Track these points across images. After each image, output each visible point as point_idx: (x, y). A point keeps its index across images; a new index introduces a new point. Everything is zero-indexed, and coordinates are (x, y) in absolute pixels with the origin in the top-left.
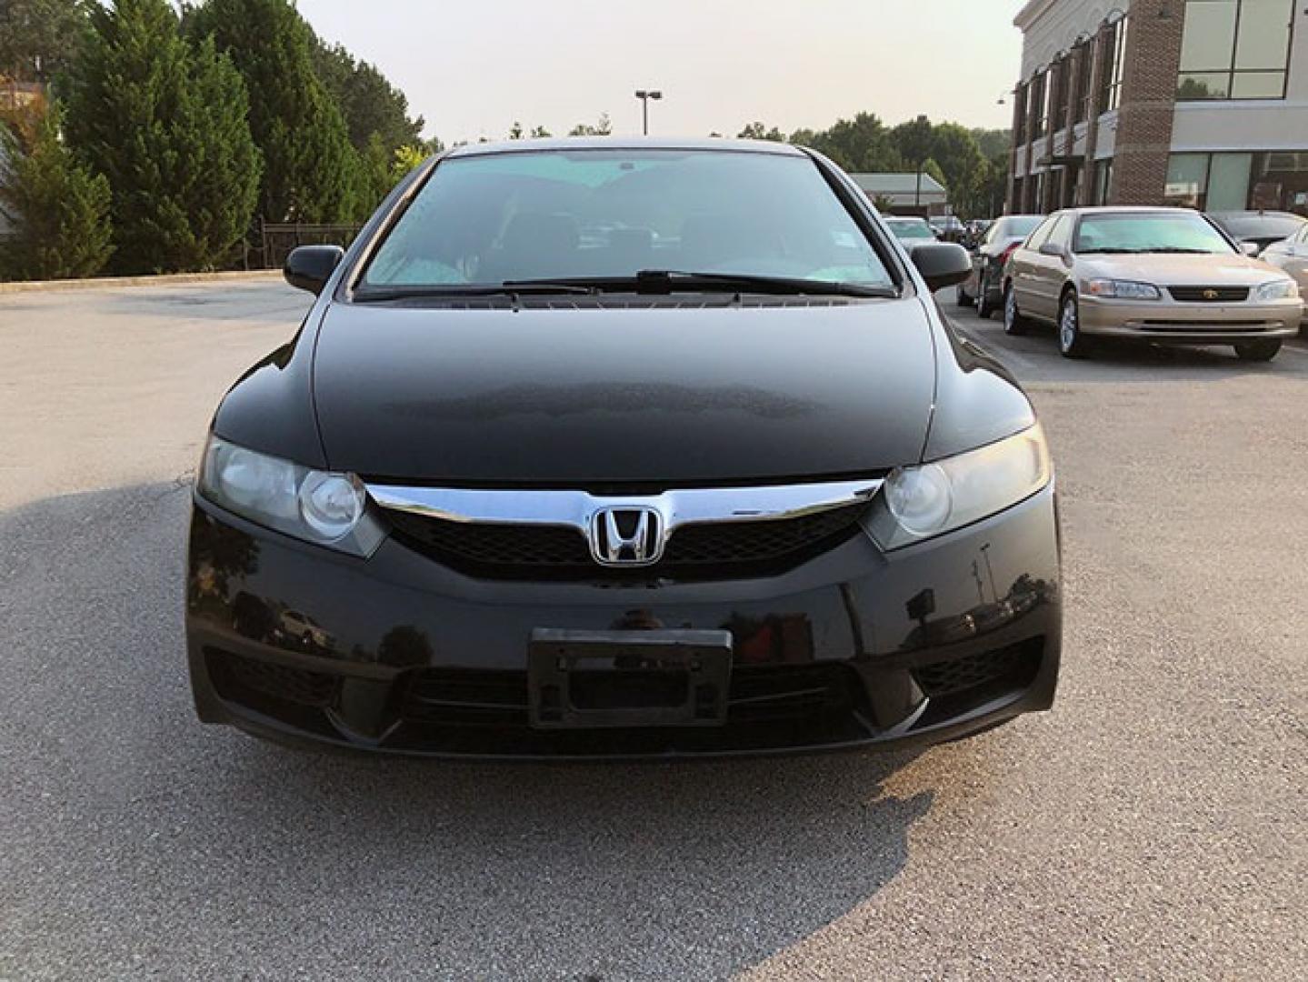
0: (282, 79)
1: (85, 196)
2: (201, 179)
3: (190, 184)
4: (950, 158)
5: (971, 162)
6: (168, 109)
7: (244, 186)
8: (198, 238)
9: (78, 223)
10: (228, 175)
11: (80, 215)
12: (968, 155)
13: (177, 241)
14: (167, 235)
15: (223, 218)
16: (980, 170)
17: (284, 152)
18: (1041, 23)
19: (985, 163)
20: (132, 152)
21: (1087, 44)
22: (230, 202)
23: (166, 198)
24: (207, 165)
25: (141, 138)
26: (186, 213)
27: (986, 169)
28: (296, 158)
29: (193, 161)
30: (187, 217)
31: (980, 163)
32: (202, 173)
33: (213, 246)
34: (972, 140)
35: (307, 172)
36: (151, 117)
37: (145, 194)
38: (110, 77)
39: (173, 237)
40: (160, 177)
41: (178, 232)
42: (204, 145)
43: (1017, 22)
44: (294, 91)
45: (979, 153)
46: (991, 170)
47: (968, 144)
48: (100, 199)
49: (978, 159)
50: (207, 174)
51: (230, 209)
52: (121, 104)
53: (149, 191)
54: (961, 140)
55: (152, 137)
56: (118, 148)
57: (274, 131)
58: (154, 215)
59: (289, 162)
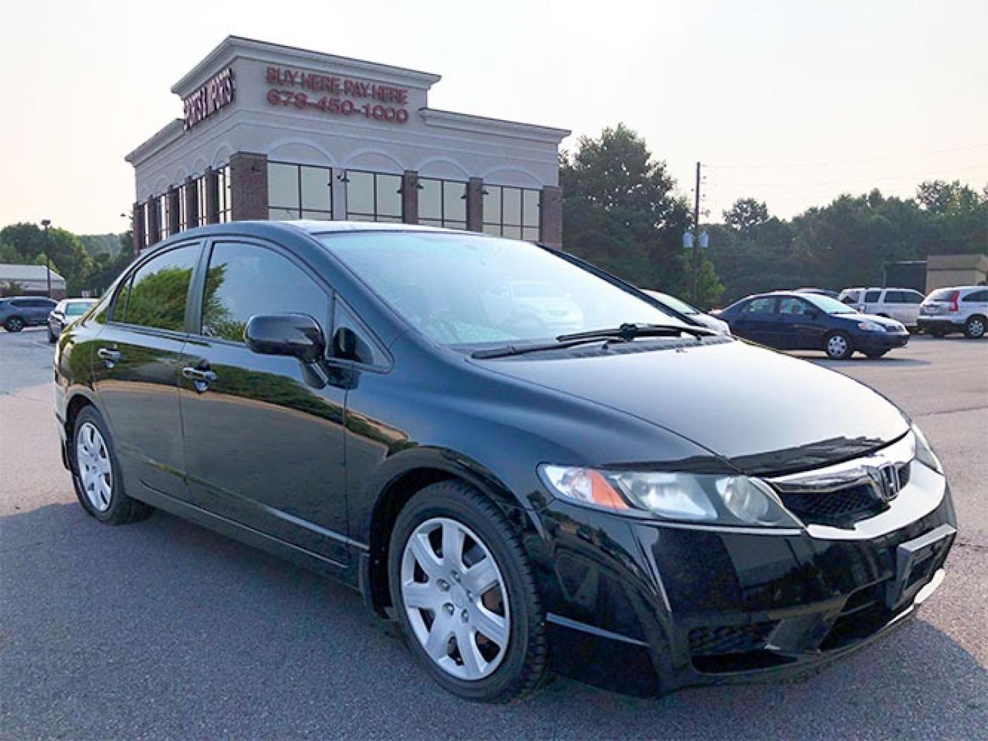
4: (59, 255)
5: (78, 258)
12: (75, 252)
16: (86, 265)
18: (154, 160)
19: (89, 260)
21: (177, 190)
27: (91, 264)
31: (86, 260)
34: (78, 243)
43: (130, 159)
45: (84, 252)
46: (95, 265)
47: (74, 245)
49: (84, 256)
54: (66, 241)
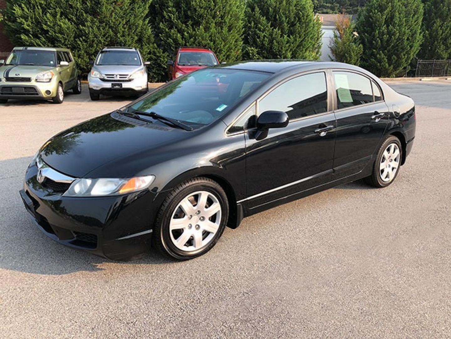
0: (443, 4)
1: (353, 52)
2: (396, 44)
3: (391, 47)
6: (390, 21)
7: (411, 47)
8: (390, 65)
9: (350, 61)
10: (406, 43)
11: (350, 58)
13: (382, 67)
14: (379, 64)
15: (401, 58)
17: (437, 32)
20: (374, 36)
22: (405, 53)
23: (381, 52)
24: (399, 39)
25: (377, 32)
26: (386, 57)
28: (442, 35)
29: (393, 38)
30: (387, 58)
32: (396, 43)
33: (395, 68)
35: (445, 40)
36: (383, 24)
37: (374, 50)
38: (373, 11)
39: (380, 65)
40: (380, 45)
41: (383, 63)
42: (399, 32)
44: (447, 8)
48: (359, 53)
50: (397, 43)
51: (404, 55)
52: (374, 20)
53: (376, 50)
55: (381, 31)
56: (370, 35)
57: (435, 24)
58: (376, 58)
59: (438, 36)
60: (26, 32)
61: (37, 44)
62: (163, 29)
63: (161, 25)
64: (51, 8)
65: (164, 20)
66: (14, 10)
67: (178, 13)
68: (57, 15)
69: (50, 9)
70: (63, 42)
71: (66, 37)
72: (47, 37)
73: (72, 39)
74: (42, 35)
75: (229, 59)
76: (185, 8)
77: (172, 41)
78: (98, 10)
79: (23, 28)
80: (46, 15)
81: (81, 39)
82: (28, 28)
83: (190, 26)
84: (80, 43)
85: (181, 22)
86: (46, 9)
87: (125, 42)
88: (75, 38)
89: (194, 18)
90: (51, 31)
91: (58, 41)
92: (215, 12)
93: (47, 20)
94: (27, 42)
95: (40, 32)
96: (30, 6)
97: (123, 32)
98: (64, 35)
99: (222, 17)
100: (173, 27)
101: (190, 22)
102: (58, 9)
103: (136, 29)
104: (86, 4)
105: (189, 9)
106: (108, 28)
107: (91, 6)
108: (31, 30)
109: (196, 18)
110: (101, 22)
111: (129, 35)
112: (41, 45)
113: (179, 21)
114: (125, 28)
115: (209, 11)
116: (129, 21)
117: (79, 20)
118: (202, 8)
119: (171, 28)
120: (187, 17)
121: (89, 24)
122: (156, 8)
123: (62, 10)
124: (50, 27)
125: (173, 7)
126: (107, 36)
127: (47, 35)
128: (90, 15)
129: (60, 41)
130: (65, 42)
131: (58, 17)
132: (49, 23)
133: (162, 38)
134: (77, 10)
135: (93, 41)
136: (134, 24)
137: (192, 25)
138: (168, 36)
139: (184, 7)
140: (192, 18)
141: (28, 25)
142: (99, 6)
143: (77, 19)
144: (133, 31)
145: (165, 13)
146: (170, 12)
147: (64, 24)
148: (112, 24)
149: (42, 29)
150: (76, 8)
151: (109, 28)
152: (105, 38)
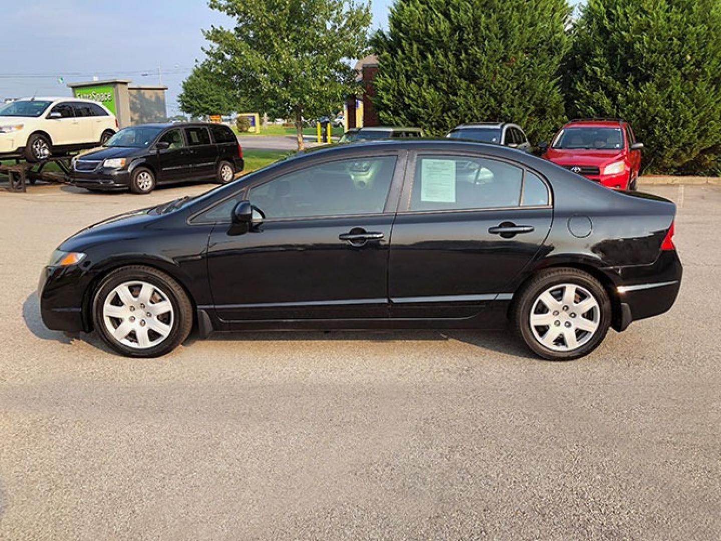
60: (386, 108)
61: (396, 122)
62: (581, 91)
63: (579, 87)
64: (418, 75)
65: (583, 78)
66: (377, 81)
67: (610, 65)
68: (423, 83)
69: (416, 77)
70: (426, 119)
71: (430, 112)
72: (408, 113)
73: (439, 114)
74: (403, 111)
75: (706, 137)
76: (625, 56)
77: (593, 110)
78: (476, 73)
79: (383, 104)
80: (409, 85)
81: (450, 114)
82: (388, 103)
83: (629, 83)
84: (447, 118)
85: (613, 78)
86: (411, 77)
87: (513, 114)
88: (443, 111)
89: (641, 71)
90: (413, 105)
91: (420, 118)
92: (681, 57)
93: (411, 92)
94: (386, 120)
95: (402, 107)
96: (394, 74)
97: (513, 100)
98: (428, 109)
99: (698, 64)
100: (598, 88)
101: (630, 78)
102: (425, 75)
103: (533, 95)
104: (461, 65)
105: (632, 56)
106: (488, 96)
107: (467, 68)
108: (391, 105)
109: (644, 71)
110: (479, 89)
111: (520, 104)
112: (401, 124)
113: (610, 77)
114: (515, 95)
115: (669, 55)
116: (523, 84)
117: (451, 88)
118: (653, 52)
119: (594, 90)
120: (627, 70)
121: (462, 92)
122: (577, 61)
123: (431, 77)
124: (413, 100)
125: (604, 55)
126: (485, 107)
127: (409, 111)
128: (465, 79)
129: (423, 118)
130: (428, 119)
131: (425, 86)
132: (412, 95)
133: (579, 107)
134: (449, 75)
135: (466, 115)
136: (530, 88)
137: (635, 83)
138: (589, 102)
139: (622, 53)
140: (634, 70)
141: (389, 100)
142: (478, 66)
143: (448, 87)
144: (528, 98)
145: (587, 66)
146: (596, 64)
147: (429, 94)
148: (495, 90)
149: (404, 103)
150: (448, 73)
151: (490, 95)
152: (483, 111)
